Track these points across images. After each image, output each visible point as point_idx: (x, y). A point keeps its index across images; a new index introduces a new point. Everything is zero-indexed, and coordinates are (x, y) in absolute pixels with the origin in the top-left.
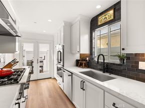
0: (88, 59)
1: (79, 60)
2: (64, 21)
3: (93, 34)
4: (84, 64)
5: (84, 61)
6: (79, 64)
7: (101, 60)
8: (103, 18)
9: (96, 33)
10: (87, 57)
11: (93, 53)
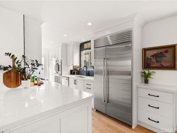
0: (78, 69)
1: (73, 70)
2: (62, 43)
3: (82, 53)
4: (76, 73)
5: (76, 70)
6: (72, 73)
7: (85, 70)
8: (87, 45)
9: (83, 52)
10: (78, 68)
11: (82, 65)
